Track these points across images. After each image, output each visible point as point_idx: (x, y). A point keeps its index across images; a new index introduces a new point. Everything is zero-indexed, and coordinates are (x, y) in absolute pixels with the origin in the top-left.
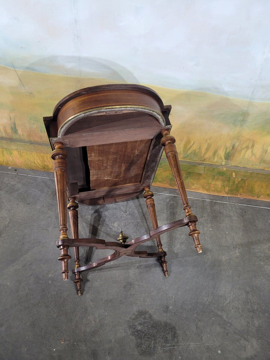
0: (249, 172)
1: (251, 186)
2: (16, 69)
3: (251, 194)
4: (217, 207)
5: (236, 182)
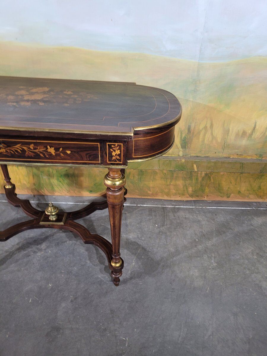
0: (213, 162)
1: (217, 183)
3: (220, 194)
4: (181, 214)
5: (200, 179)
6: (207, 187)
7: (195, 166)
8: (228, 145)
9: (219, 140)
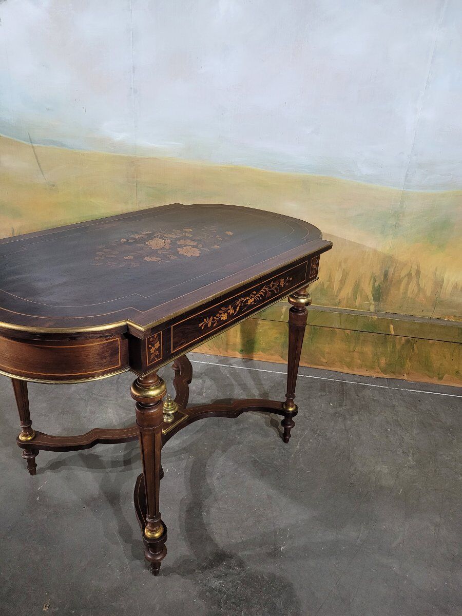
0: (418, 323)
1: (424, 355)
2: (34, 145)
3: (427, 372)
4: (367, 393)
5: (398, 347)
6: (408, 361)
7: (391, 326)
8: (441, 301)
9: (428, 293)
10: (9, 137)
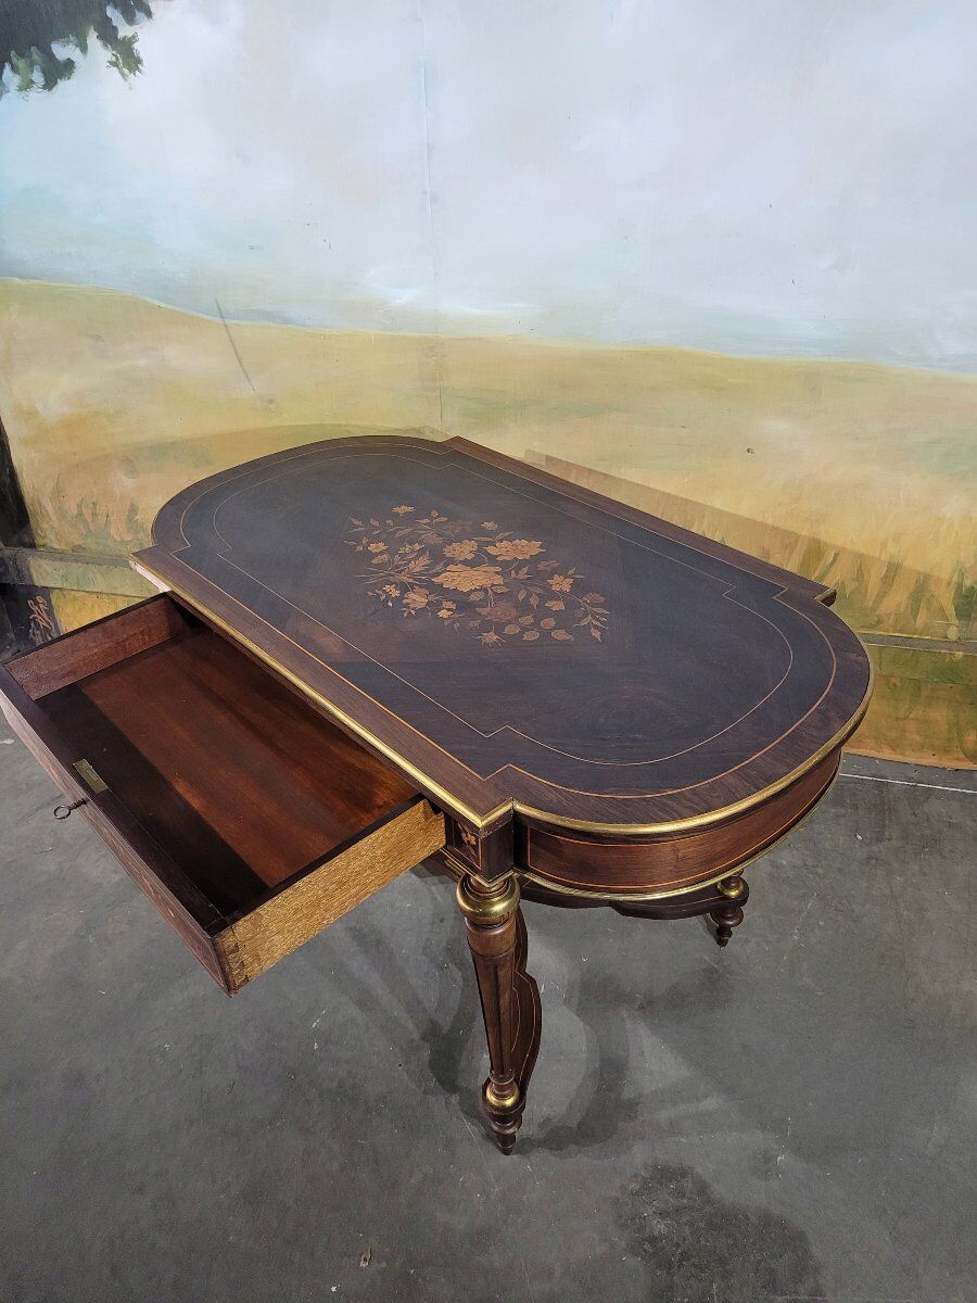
2: (228, 322)
10: (177, 308)
